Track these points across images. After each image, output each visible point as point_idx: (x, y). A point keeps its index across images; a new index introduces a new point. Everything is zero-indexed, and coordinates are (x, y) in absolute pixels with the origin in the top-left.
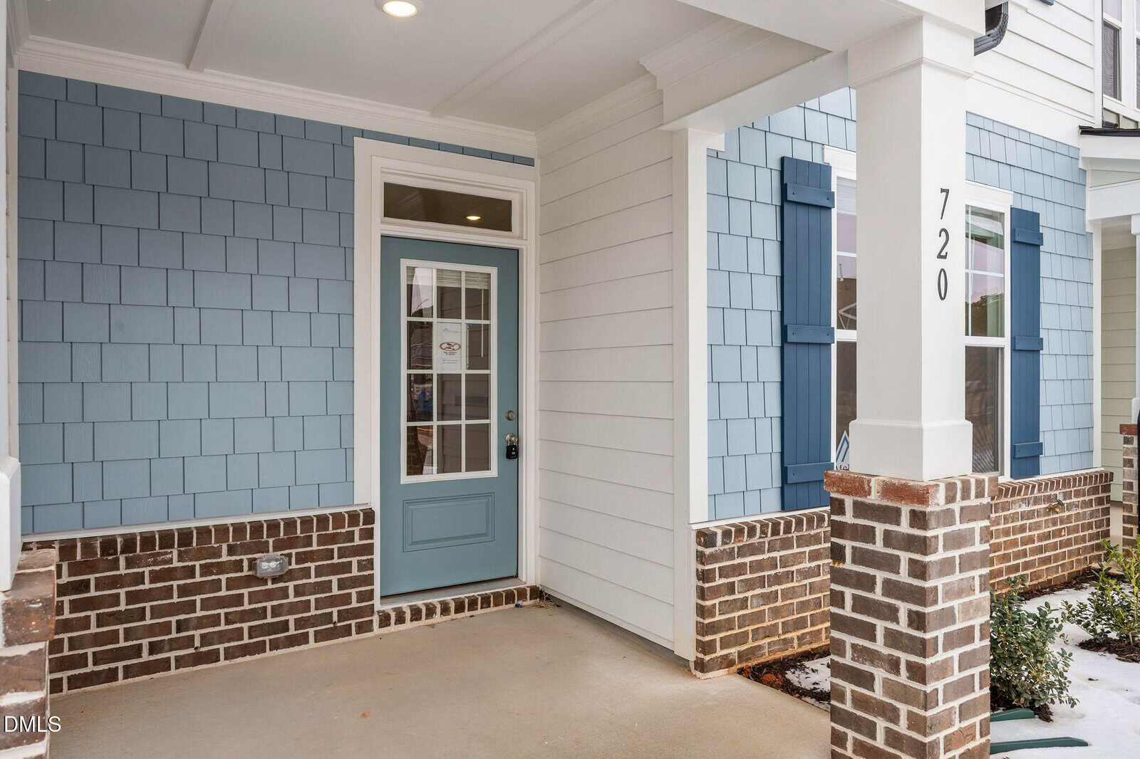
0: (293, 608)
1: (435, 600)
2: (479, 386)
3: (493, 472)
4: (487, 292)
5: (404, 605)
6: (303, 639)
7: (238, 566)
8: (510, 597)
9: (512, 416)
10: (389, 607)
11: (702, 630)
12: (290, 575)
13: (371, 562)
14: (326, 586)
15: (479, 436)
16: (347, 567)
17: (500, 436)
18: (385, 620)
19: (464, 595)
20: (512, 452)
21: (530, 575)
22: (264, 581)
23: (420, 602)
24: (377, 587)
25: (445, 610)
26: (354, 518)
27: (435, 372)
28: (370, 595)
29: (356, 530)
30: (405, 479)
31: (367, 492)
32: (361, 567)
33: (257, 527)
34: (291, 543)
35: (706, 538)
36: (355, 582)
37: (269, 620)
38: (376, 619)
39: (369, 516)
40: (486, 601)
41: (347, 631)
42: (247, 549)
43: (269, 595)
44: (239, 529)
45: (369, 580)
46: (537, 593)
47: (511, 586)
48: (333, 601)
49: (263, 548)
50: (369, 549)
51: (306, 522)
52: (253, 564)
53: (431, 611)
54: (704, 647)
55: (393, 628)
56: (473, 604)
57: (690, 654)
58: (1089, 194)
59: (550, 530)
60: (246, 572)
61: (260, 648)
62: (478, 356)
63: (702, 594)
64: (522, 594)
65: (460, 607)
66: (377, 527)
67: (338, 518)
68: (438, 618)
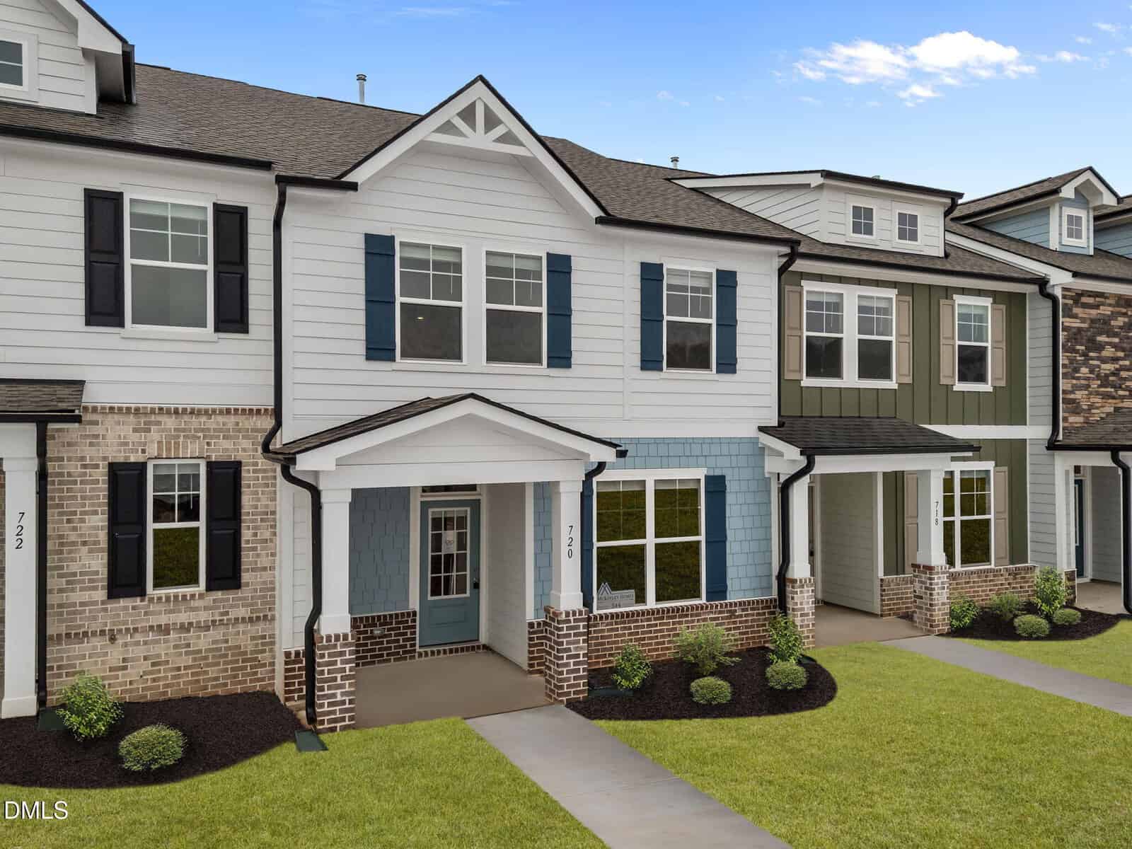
0: (386, 649)
1: (441, 648)
2: (462, 558)
3: (468, 594)
4: (466, 517)
5: (429, 650)
6: (389, 661)
7: (366, 632)
8: (473, 648)
9: (476, 570)
10: (422, 650)
11: (531, 659)
12: (385, 636)
13: (415, 632)
14: (398, 641)
15: (461, 580)
16: (405, 634)
17: (471, 579)
18: (420, 655)
19: (454, 647)
20: (476, 586)
21: (483, 639)
22: (375, 638)
23: (435, 649)
24: (417, 642)
25: (445, 652)
26: (408, 614)
27: (443, 553)
28: (414, 645)
29: (410, 619)
30: (430, 598)
31: (414, 604)
32: (412, 634)
33: (373, 618)
34: (385, 624)
35: (531, 625)
36: (408, 640)
37: (377, 653)
38: (417, 654)
39: (415, 613)
40: (462, 649)
41: (405, 658)
42: (370, 626)
43: (377, 643)
44: (367, 618)
45: (414, 639)
46: (485, 647)
47: (475, 644)
48: (401, 647)
49: (375, 625)
50: (414, 627)
51: (391, 616)
52: (372, 631)
53: (439, 652)
54: (531, 665)
55: (423, 658)
56: (457, 650)
57: (526, 667)
58: (767, 458)
59: (492, 620)
60: (369, 634)
61: (373, 663)
62: (461, 545)
63: (530, 646)
64: (479, 647)
65: (451, 651)
66: (418, 618)
67: (403, 614)
68: (442, 655)
